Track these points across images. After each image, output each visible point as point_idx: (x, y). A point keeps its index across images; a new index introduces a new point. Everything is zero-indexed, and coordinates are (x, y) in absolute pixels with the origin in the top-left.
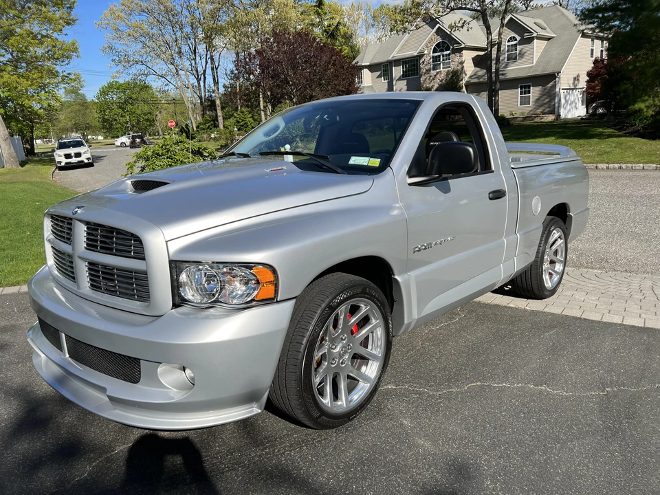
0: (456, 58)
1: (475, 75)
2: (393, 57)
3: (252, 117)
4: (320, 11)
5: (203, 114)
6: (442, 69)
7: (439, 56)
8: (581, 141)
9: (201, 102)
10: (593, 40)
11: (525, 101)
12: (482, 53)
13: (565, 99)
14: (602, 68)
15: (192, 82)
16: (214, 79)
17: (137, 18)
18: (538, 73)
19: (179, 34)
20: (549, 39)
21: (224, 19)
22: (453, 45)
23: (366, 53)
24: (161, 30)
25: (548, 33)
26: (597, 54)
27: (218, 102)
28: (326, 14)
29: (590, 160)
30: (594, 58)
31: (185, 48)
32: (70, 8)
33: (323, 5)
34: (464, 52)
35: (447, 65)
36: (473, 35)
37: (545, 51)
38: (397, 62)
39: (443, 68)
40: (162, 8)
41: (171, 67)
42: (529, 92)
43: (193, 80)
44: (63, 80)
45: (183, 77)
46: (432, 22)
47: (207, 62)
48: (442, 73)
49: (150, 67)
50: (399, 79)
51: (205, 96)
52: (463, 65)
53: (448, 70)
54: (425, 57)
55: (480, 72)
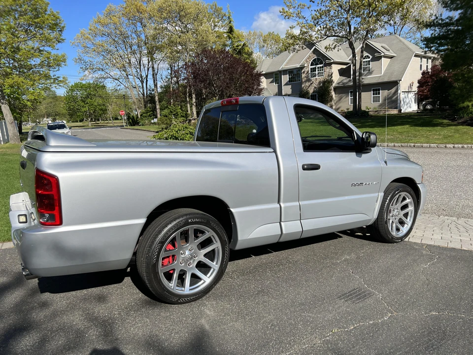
0: (327, 69)
1: (341, 82)
2: (282, 68)
3: (181, 109)
4: (231, 36)
5: (145, 107)
7: (315, 68)
9: (144, 98)
10: (421, 59)
11: (376, 100)
12: (344, 67)
14: (428, 78)
15: (137, 83)
16: (154, 83)
17: (100, 39)
18: (386, 80)
19: (129, 50)
20: (391, 57)
22: (325, 61)
23: (263, 65)
24: (116, 47)
25: (391, 53)
26: (424, 68)
27: (157, 98)
28: (235, 38)
29: (440, 142)
30: (422, 71)
31: (133, 60)
32: (61, 31)
33: (233, 32)
34: (333, 65)
35: (320, 74)
36: (341, 54)
37: (389, 65)
38: (285, 72)
39: (318, 76)
40: (118, 32)
41: (123, 72)
42: (379, 94)
43: (138, 82)
45: (131, 80)
46: (310, 45)
47: (148, 69)
48: (317, 80)
49: (108, 72)
50: (286, 84)
51: (147, 94)
52: (332, 74)
53: (321, 78)
54: (305, 68)
55: (344, 79)
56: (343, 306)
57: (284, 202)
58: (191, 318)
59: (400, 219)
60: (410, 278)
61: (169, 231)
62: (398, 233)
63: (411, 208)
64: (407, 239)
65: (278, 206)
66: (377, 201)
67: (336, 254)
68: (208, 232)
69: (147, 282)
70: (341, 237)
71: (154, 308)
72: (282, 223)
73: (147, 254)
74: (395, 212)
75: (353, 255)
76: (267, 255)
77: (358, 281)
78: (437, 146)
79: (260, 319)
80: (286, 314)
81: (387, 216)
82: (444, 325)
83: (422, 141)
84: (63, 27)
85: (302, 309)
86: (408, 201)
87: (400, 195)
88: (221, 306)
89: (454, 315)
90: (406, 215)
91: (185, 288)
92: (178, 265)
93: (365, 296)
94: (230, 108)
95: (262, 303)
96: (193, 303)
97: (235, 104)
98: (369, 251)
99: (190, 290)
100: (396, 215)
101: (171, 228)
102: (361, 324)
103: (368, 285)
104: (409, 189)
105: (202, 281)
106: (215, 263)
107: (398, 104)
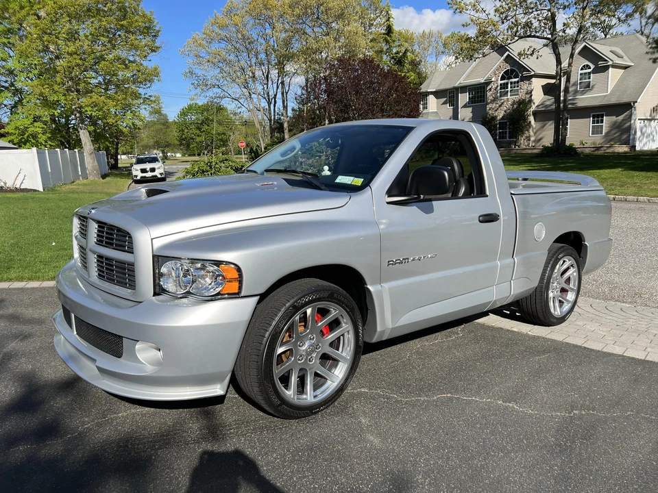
0: (524, 86)
1: (542, 104)
2: (460, 83)
4: (389, 38)
5: (271, 137)
6: (509, 96)
7: (507, 83)
8: (650, 174)
9: (270, 124)
11: (597, 130)
12: (553, 81)
13: (641, 131)
15: (263, 105)
16: (283, 103)
17: (217, 45)
18: (614, 101)
19: (254, 60)
20: (626, 68)
21: (296, 46)
22: (522, 72)
23: (434, 79)
24: (237, 57)
25: (626, 61)
27: (286, 125)
28: (394, 41)
29: (655, 194)
31: (258, 73)
32: (155, 36)
33: (392, 33)
34: (533, 79)
35: (514, 92)
36: (544, 62)
37: (621, 80)
38: (463, 89)
39: (511, 95)
40: (240, 36)
41: (245, 90)
42: (602, 122)
43: (264, 104)
44: (144, 101)
45: (255, 100)
46: (500, 49)
47: (278, 88)
48: (510, 100)
49: (226, 90)
50: (465, 106)
51: (274, 118)
52: (531, 92)
53: (516, 98)
54: (492, 84)
55: (549, 100)
78: (649, 200)
83: (628, 192)
84: (159, 31)
107: (631, 137)
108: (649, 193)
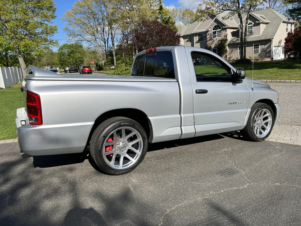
0: (224, 32)
1: (232, 41)
2: (194, 32)
3: (129, 59)
4: (161, 12)
5: (107, 59)
7: (216, 32)
9: (106, 53)
10: (287, 24)
11: (256, 52)
12: (235, 30)
13: (275, 52)
14: (291, 37)
15: (102, 44)
16: (112, 43)
17: (79, 15)
18: (263, 38)
19: (97, 23)
20: (267, 24)
21: (118, 16)
22: (222, 26)
23: (182, 30)
24: (89, 21)
25: (267, 21)
26: (289, 30)
27: (114, 53)
28: (163, 13)
30: (288, 32)
31: (99, 29)
32: (54, 11)
33: (163, 9)
34: (227, 30)
35: (219, 36)
36: (233, 22)
37: (266, 29)
38: (196, 34)
40: (90, 11)
41: (93, 37)
42: (258, 48)
44: (50, 43)
45: (98, 42)
46: (212, 16)
47: (109, 34)
48: (217, 39)
49: (84, 37)
50: (197, 42)
51: (108, 50)
52: (227, 36)
53: (220, 38)
54: (209, 32)
55: (234, 39)
56: (219, 178)
57: (183, 114)
58: (122, 183)
59: (263, 126)
60: (265, 163)
61: (109, 130)
62: (261, 135)
63: (270, 120)
64: (267, 139)
65: (180, 116)
66: (246, 114)
67: (219, 148)
68: (134, 131)
69: (95, 161)
70: (224, 138)
71: (101, 177)
72: (182, 127)
73: (96, 144)
74: (259, 122)
75: (230, 149)
76: (174, 148)
77: (230, 164)
78: (295, 82)
79: (165, 185)
80: (182, 183)
81: (253, 124)
82: (283, 191)
83: (285, 78)
84: (55, 9)
85: (192, 180)
86: (268, 114)
87: (262, 111)
88: (142, 177)
89: (290, 186)
90: (267, 124)
91: (119, 165)
92: (115, 152)
93: (234, 173)
94: (151, 55)
95: (167, 176)
96: (125, 175)
97: (154, 52)
98: (240, 147)
99: (123, 167)
100: (260, 124)
101: (110, 128)
102: (229, 189)
103: (236, 166)
104: (269, 107)
105: (131, 162)
106: (139, 150)
107: (271, 55)
108: (295, 78)
